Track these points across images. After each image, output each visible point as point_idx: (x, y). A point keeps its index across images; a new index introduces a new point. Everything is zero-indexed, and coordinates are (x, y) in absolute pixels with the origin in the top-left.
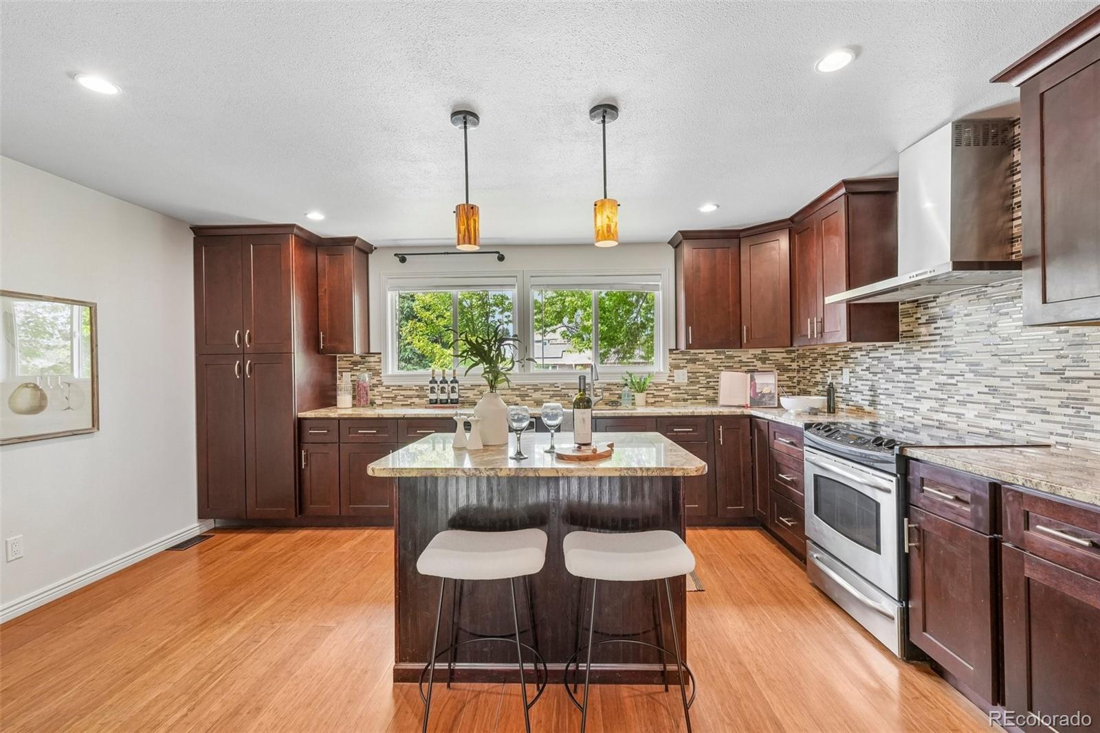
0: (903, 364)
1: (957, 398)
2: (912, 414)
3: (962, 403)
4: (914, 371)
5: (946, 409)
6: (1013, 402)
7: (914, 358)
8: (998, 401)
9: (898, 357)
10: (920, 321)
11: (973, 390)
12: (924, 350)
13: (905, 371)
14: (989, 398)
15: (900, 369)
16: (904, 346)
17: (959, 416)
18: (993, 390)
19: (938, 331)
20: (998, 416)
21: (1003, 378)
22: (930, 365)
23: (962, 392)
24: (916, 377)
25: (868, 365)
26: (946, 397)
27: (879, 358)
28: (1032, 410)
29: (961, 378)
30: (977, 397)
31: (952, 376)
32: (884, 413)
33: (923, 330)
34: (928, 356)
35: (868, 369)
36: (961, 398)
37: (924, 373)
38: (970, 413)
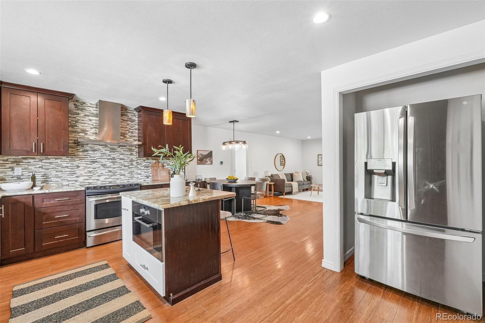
0: (69, 165)
1: (97, 175)
2: (74, 182)
3: (100, 176)
4: (76, 167)
5: (91, 179)
6: (116, 174)
7: (76, 163)
8: (112, 174)
9: (66, 162)
10: (79, 151)
11: (104, 172)
12: (81, 160)
13: (69, 167)
14: (109, 174)
15: (67, 167)
16: (70, 158)
17: (98, 180)
18: (110, 171)
19: (88, 155)
20: (112, 178)
21: (114, 168)
22: (85, 165)
23: (99, 173)
24: (78, 169)
25: (41, 166)
26: (92, 175)
27: (51, 163)
28: (121, 175)
29: (99, 169)
30: (105, 174)
31: (95, 168)
32: (55, 184)
33: (81, 154)
34: (83, 162)
35: (41, 167)
36: (99, 174)
37: (81, 168)
38: (102, 178)
